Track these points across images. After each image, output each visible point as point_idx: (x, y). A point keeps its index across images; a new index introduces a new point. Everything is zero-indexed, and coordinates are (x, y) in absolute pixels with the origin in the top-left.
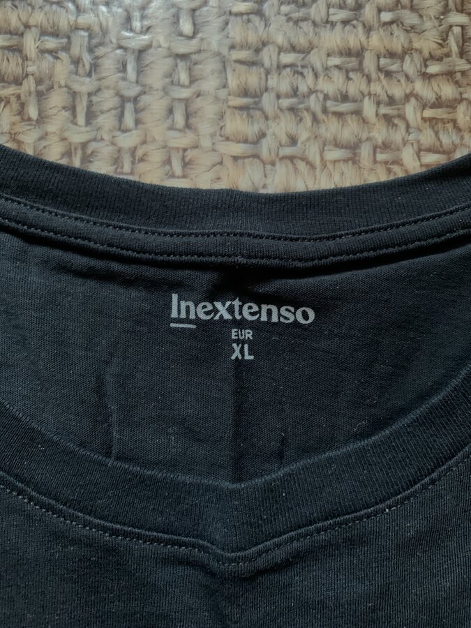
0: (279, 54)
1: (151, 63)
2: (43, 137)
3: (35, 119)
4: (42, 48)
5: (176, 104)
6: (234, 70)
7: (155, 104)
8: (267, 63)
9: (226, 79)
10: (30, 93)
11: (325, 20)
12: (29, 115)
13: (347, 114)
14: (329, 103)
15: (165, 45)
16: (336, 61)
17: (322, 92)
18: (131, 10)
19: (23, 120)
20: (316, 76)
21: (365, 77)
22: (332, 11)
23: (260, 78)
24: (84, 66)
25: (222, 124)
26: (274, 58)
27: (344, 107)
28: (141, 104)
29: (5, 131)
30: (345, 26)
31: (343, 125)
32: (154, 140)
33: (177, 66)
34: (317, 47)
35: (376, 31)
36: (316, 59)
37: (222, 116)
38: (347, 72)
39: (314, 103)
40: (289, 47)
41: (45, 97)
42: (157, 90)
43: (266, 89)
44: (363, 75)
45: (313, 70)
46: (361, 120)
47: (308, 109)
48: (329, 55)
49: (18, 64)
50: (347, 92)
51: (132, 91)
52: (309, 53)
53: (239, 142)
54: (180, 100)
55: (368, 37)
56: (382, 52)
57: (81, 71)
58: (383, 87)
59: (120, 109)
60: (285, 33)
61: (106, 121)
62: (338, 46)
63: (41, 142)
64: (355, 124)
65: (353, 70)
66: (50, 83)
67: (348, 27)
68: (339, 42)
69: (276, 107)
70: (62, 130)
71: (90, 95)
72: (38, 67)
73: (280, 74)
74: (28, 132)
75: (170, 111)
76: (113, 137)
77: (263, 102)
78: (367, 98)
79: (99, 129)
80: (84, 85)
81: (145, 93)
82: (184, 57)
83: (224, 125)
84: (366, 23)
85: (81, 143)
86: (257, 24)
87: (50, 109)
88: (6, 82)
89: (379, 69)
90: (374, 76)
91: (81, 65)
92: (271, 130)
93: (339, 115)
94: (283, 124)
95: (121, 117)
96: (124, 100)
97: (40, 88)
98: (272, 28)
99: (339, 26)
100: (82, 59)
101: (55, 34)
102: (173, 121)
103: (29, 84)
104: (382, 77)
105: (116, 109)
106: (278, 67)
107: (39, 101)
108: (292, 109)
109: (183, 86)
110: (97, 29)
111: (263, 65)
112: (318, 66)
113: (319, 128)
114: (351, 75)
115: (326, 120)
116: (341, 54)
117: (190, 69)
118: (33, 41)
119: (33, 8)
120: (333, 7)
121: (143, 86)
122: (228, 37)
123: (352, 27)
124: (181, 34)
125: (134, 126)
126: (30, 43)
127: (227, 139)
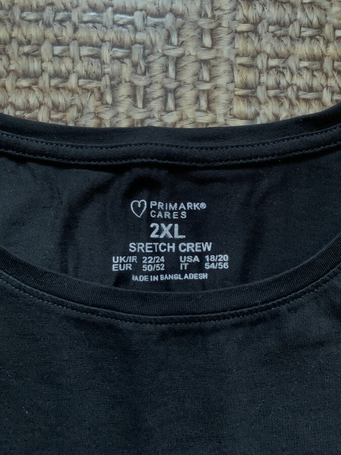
0: (268, 59)
1: (185, 65)
2: (116, 115)
3: (110, 103)
4: (114, 56)
5: (201, 94)
6: (238, 70)
7: (188, 94)
8: (260, 66)
9: (233, 76)
10: (107, 86)
11: (298, 36)
12: (106, 101)
13: (312, 100)
14: (300, 93)
15: (193, 53)
16: (305, 64)
17: (296, 85)
18: (170, 30)
19: (102, 104)
20: (292, 74)
21: (324, 75)
22: (303, 29)
23: (256, 76)
24: (141, 68)
25: (231, 107)
26: (265, 62)
27: (310, 96)
28: (178, 94)
29: (92, 111)
30: (311, 40)
31: (309, 107)
32: (187, 118)
33: (201, 68)
34: (293, 54)
35: (332, 43)
36: (292, 63)
37: (231, 102)
38: (313, 71)
39: (290, 93)
40: (274, 54)
41: (116, 89)
42: (189, 84)
43: (260, 84)
44: (323, 73)
45: (290, 70)
46: (321, 104)
47: (286, 97)
48: (300, 60)
49: (98, 67)
50: (312, 85)
51: (172, 85)
52: (288, 58)
53: (242, 119)
54: (204, 91)
55: (327, 47)
56: (336, 57)
57: (139, 72)
58: (336, 81)
59: (164, 97)
60: (272, 45)
61: (156, 105)
62: (306, 53)
63: (115, 118)
64: (317, 107)
65: (316, 70)
66: (119, 79)
67: (313, 40)
68: (307, 51)
69: (266, 95)
70: (128, 111)
71: (145, 87)
72: (112, 69)
73: (268, 73)
74: (106, 112)
75: (197, 99)
76: (161, 116)
77: (258, 92)
78: (325, 89)
79: (151, 110)
80: (141, 82)
81: (181, 86)
82: (206, 62)
83: (232, 108)
84: (325, 37)
85: (141, 120)
86: (253, 39)
87: (120, 96)
88: (91, 79)
89: (334, 69)
90: (330, 74)
91: (139, 68)
92: (262, 111)
93: (307, 101)
94: (270, 107)
95: (165, 102)
96: (166, 91)
97: (113, 83)
98: (264, 41)
99: (307, 40)
100: (140, 63)
101: (121, 47)
102: (199, 105)
103: (106, 80)
104: (336, 75)
105: (162, 97)
106: (267, 68)
107: (112, 91)
108: (276, 97)
109: (206, 82)
110: (148, 43)
111: (257, 67)
112: (293, 67)
113: (293, 109)
114: (315, 73)
115: (298, 104)
116: (309, 59)
117: (210, 70)
118: (108, 52)
119: (107, 28)
120: (304, 27)
121: (179, 81)
122: (234, 48)
123: (316, 40)
124: (204, 47)
125: (174, 109)
126: (106, 53)
127: (235, 117)
